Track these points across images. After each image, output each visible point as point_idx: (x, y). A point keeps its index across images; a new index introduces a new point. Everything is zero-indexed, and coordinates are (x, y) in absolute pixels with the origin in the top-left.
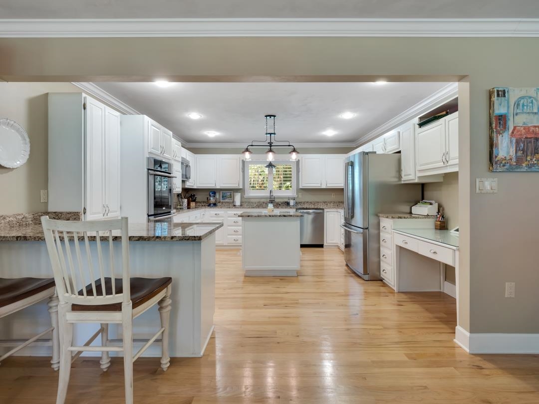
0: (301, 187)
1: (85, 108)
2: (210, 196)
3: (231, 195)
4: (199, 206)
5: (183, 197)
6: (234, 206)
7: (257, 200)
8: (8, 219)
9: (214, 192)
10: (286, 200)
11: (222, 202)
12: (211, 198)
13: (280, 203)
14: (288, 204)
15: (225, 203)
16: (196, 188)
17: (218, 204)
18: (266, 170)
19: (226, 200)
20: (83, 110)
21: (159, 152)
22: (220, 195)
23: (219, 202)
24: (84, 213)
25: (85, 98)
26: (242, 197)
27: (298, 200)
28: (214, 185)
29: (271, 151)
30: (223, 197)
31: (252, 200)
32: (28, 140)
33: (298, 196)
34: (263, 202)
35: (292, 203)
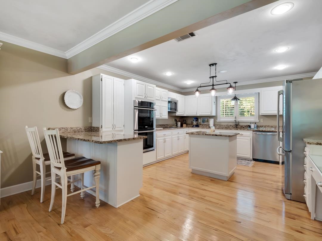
0: (260, 114)
1: (102, 81)
2: (193, 120)
3: (208, 120)
4: (189, 126)
5: (178, 121)
6: (209, 127)
7: (226, 124)
8: (73, 129)
9: (197, 118)
10: (249, 124)
11: (202, 125)
12: (194, 122)
13: (244, 126)
14: (250, 127)
15: (204, 125)
16: (186, 116)
17: (200, 126)
18: (233, 103)
19: (205, 123)
20: (101, 81)
21: (144, 97)
22: (201, 120)
23: (201, 125)
24: (102, 128)
25: (102, 76)
26: (214, 122)
27: (259, 125)
28: (195, 114)
29: (213, 89)
30: (203, 121)
31: (222, 124)
32: (82, 97)
33: (260, 121)
34: (231, 125)
35: (253, 126)
